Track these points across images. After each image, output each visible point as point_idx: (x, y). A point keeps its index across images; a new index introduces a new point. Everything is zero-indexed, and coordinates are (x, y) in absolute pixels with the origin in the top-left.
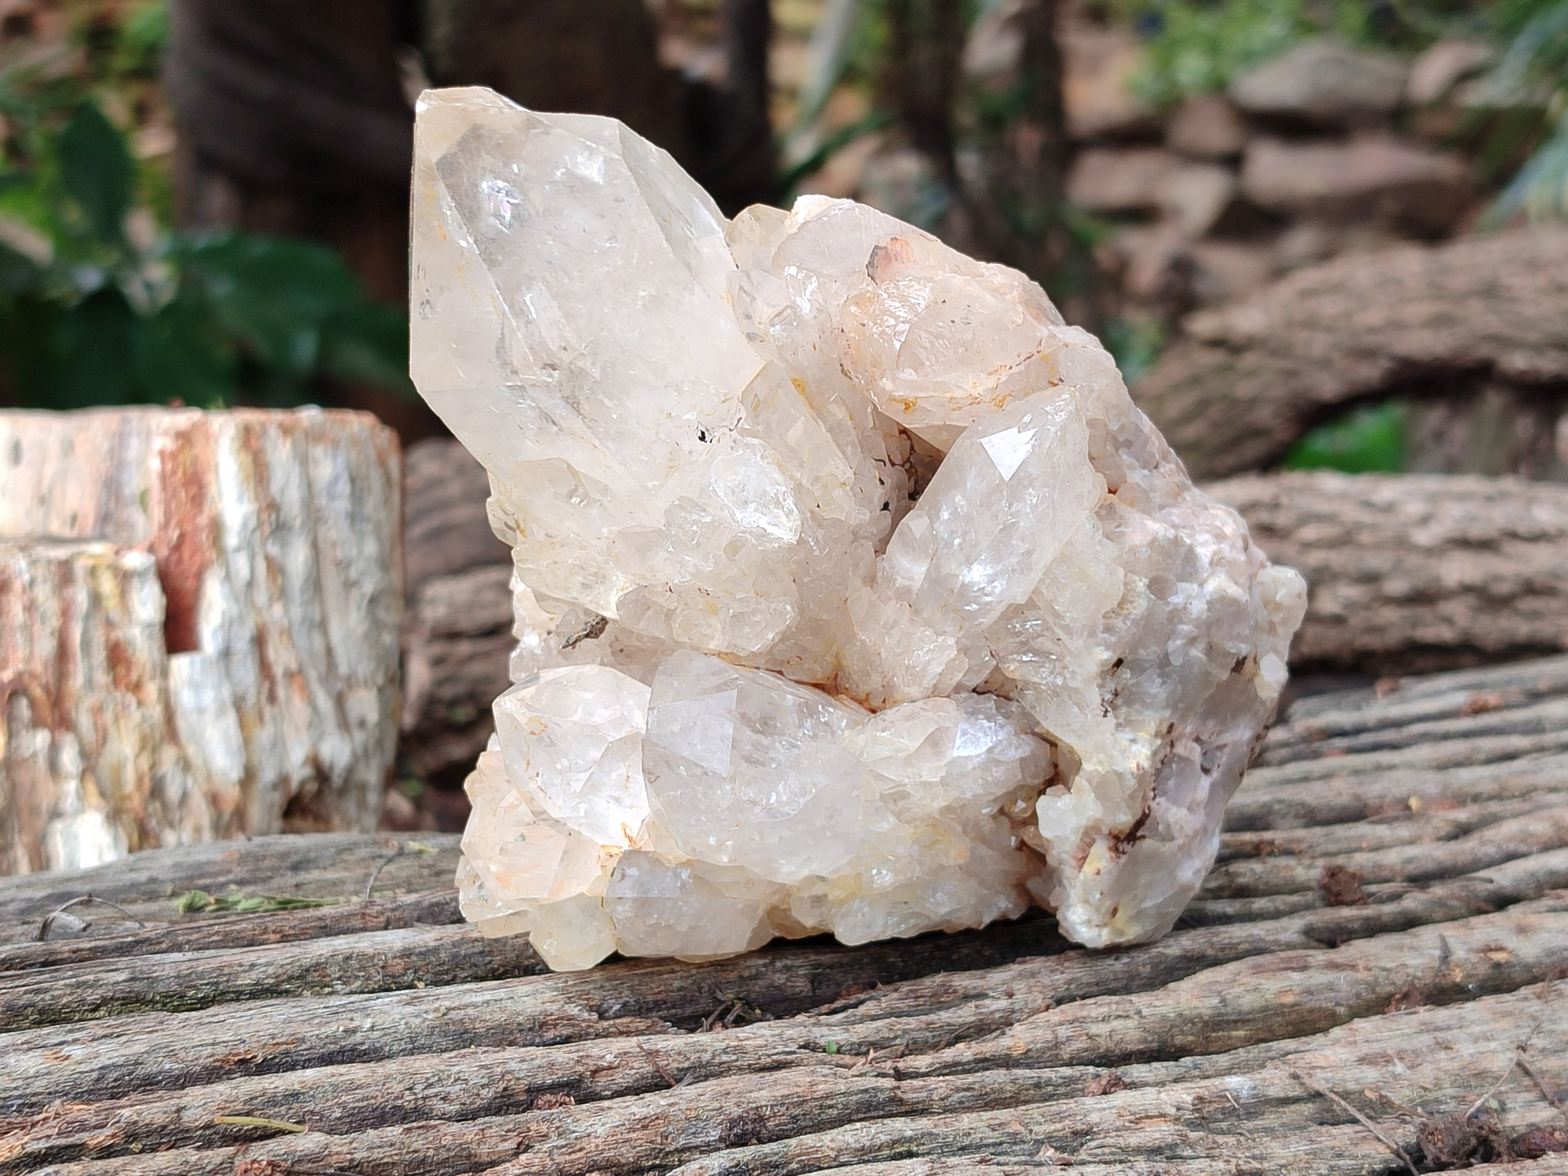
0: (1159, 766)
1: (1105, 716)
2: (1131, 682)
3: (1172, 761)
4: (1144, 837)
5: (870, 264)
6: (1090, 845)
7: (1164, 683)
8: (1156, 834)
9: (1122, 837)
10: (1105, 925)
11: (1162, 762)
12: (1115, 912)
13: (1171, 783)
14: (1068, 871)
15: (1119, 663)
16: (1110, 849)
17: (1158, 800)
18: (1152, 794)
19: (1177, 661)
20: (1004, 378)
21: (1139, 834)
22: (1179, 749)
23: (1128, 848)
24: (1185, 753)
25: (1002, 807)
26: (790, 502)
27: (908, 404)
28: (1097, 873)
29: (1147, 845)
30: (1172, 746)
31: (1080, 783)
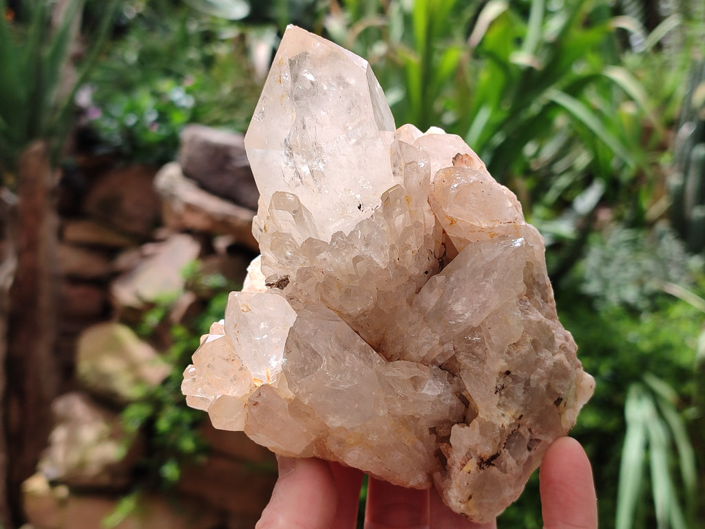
0: (510, 433)
1: (496, 393)
2: (510, 385)
3: (516, 434)
4: (494, 465)
5: (454, 158)
6: (469, 459)
7: (524, 393)
8: (499, 467)
9: (485, 460)
10: (464, 502)
11: (512, 432)
12: (470, 498)
13: (513, 445)
14: (455, 469)
15: (508, 373)
16: (478, 464)
17: (505, 450)
18: (503, 446)
19: (533, 385)
20: (496, 226)
21: (492, 462)
22: (521, 430)
23: (485, 467)
24: (523, 434)
25: (435, 427)
26: (387, 251)
27: (452, 222)
28: (469, 473)
29: (494, 470)
30: (519, 427)
31: (475, 422)
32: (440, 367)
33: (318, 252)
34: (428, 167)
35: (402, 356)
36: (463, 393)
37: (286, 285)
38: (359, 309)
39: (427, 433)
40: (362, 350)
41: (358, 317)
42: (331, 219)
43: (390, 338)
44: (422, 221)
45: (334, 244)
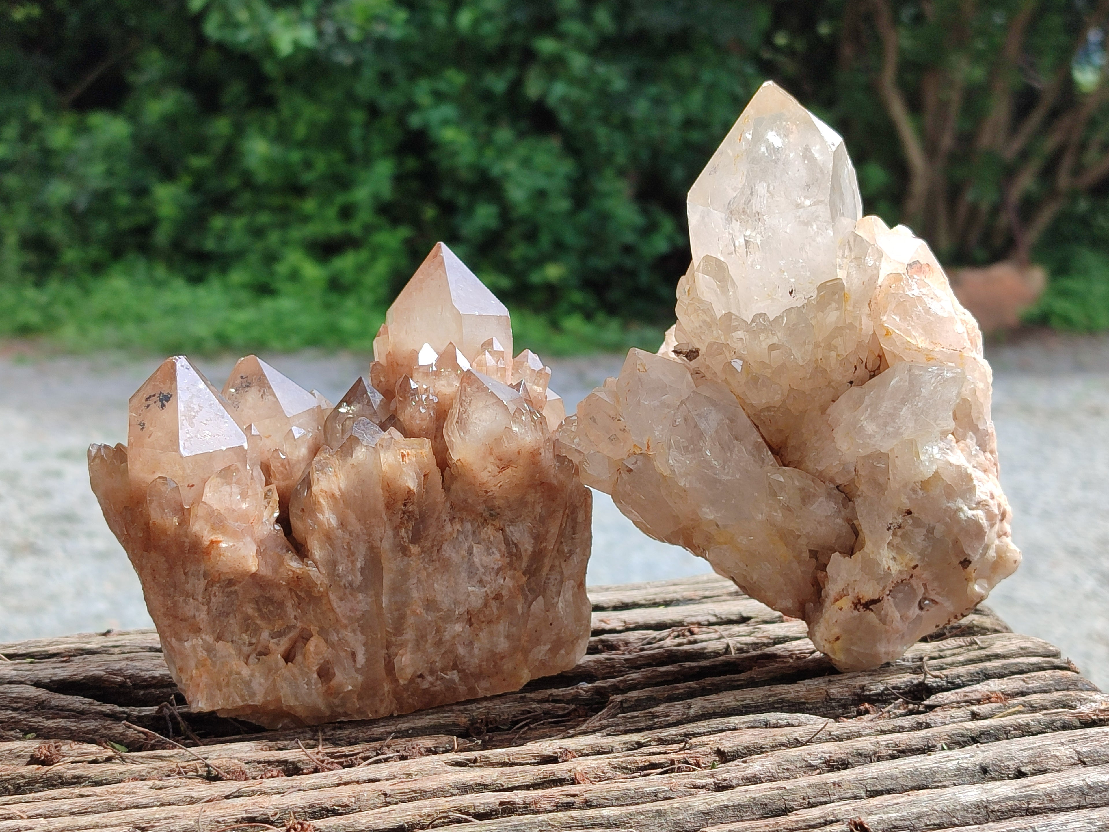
0: (900, 581)
1: (888, 530)
2: (909, 527)
3: (907, 584)
4: (872, 610)
5: (910, 265)
6: (845, 595)
7: (924, 540)
8: (878, 614)
9: (863, 601)
10: (830, 642)
11: (902, 581)
12: (837, 639)
13: (900, 595)
14: (828, 603)
15: (909, 512)
16: (853, 603)
17: (889, 597)
18: (888, 592)
19: (937, 534)
20: (937, 349)
21: (871, 607)
22: (913, 581)
23: (861, 610)
24: (915, 587)
25: (818, 551)
26: (810, 347)
27: (888, 333)
28: (841, 610)
29: (871, 616)
30: (911, 577)
31: (858, 555)
32: (837, 487)
33: (736, 329)
34: (877, 268)
35: (797, 465)
36: (855, 522)
37: (695, 358)
38: (764, 401)
39: (806, 555)
40: (757, 447)
41: (761, 411)
42: (756, 298)
43: (792, 442)
44: (857, 324)
45: (754, 324)
